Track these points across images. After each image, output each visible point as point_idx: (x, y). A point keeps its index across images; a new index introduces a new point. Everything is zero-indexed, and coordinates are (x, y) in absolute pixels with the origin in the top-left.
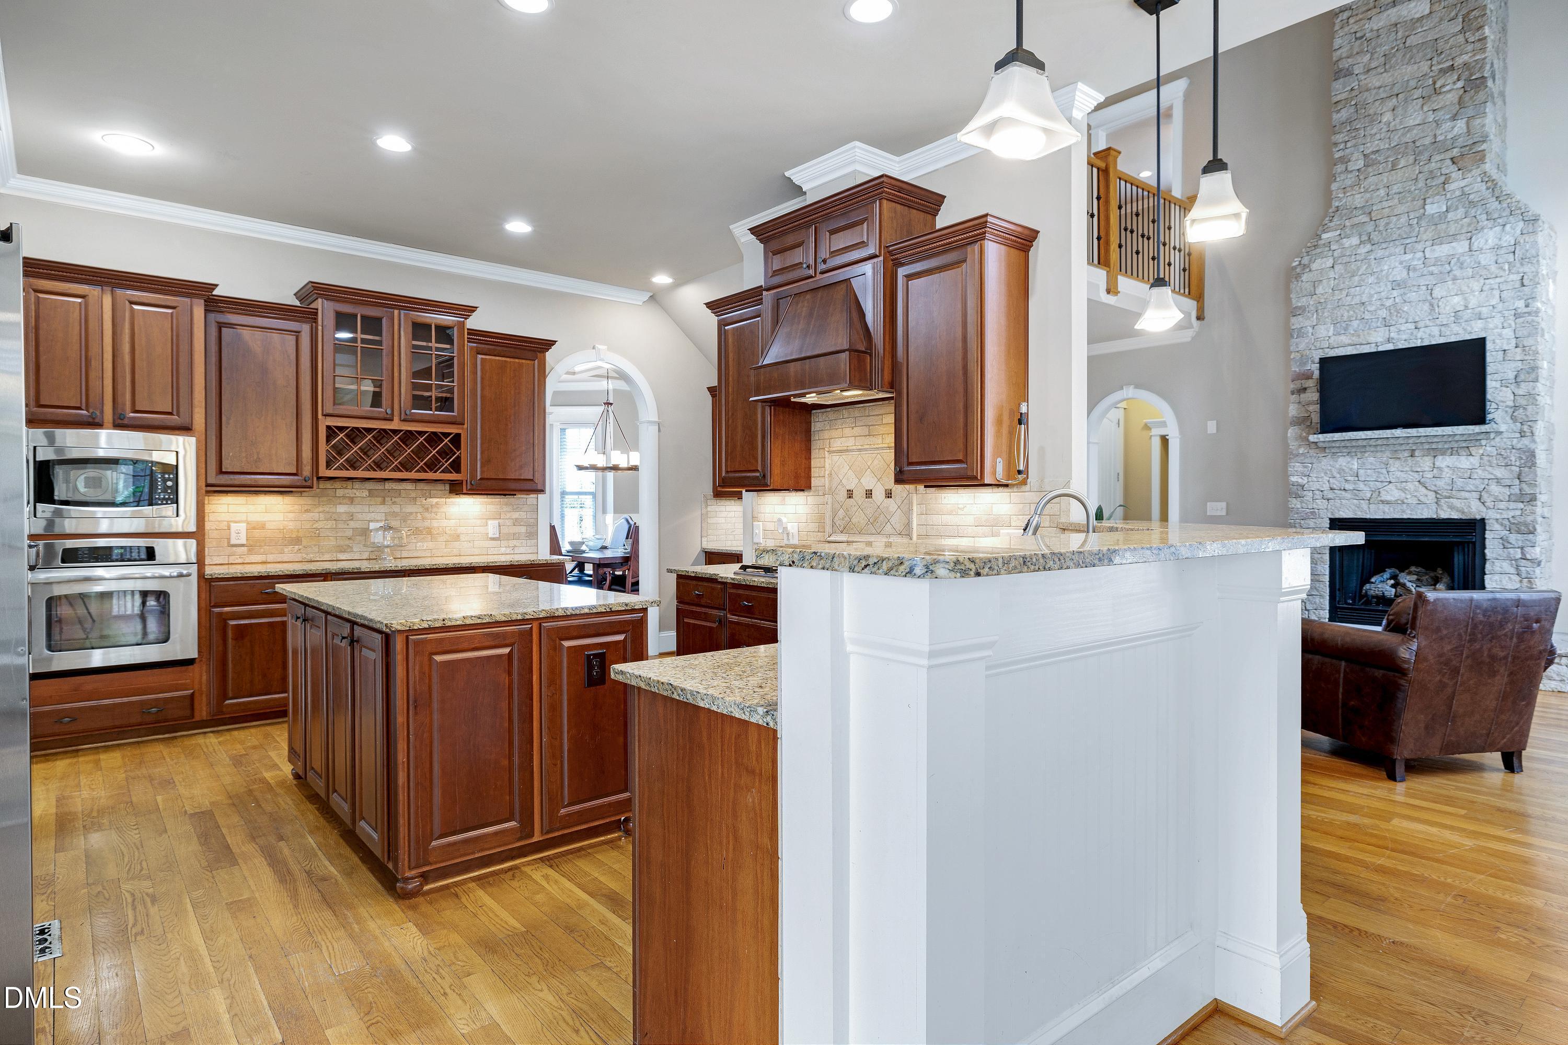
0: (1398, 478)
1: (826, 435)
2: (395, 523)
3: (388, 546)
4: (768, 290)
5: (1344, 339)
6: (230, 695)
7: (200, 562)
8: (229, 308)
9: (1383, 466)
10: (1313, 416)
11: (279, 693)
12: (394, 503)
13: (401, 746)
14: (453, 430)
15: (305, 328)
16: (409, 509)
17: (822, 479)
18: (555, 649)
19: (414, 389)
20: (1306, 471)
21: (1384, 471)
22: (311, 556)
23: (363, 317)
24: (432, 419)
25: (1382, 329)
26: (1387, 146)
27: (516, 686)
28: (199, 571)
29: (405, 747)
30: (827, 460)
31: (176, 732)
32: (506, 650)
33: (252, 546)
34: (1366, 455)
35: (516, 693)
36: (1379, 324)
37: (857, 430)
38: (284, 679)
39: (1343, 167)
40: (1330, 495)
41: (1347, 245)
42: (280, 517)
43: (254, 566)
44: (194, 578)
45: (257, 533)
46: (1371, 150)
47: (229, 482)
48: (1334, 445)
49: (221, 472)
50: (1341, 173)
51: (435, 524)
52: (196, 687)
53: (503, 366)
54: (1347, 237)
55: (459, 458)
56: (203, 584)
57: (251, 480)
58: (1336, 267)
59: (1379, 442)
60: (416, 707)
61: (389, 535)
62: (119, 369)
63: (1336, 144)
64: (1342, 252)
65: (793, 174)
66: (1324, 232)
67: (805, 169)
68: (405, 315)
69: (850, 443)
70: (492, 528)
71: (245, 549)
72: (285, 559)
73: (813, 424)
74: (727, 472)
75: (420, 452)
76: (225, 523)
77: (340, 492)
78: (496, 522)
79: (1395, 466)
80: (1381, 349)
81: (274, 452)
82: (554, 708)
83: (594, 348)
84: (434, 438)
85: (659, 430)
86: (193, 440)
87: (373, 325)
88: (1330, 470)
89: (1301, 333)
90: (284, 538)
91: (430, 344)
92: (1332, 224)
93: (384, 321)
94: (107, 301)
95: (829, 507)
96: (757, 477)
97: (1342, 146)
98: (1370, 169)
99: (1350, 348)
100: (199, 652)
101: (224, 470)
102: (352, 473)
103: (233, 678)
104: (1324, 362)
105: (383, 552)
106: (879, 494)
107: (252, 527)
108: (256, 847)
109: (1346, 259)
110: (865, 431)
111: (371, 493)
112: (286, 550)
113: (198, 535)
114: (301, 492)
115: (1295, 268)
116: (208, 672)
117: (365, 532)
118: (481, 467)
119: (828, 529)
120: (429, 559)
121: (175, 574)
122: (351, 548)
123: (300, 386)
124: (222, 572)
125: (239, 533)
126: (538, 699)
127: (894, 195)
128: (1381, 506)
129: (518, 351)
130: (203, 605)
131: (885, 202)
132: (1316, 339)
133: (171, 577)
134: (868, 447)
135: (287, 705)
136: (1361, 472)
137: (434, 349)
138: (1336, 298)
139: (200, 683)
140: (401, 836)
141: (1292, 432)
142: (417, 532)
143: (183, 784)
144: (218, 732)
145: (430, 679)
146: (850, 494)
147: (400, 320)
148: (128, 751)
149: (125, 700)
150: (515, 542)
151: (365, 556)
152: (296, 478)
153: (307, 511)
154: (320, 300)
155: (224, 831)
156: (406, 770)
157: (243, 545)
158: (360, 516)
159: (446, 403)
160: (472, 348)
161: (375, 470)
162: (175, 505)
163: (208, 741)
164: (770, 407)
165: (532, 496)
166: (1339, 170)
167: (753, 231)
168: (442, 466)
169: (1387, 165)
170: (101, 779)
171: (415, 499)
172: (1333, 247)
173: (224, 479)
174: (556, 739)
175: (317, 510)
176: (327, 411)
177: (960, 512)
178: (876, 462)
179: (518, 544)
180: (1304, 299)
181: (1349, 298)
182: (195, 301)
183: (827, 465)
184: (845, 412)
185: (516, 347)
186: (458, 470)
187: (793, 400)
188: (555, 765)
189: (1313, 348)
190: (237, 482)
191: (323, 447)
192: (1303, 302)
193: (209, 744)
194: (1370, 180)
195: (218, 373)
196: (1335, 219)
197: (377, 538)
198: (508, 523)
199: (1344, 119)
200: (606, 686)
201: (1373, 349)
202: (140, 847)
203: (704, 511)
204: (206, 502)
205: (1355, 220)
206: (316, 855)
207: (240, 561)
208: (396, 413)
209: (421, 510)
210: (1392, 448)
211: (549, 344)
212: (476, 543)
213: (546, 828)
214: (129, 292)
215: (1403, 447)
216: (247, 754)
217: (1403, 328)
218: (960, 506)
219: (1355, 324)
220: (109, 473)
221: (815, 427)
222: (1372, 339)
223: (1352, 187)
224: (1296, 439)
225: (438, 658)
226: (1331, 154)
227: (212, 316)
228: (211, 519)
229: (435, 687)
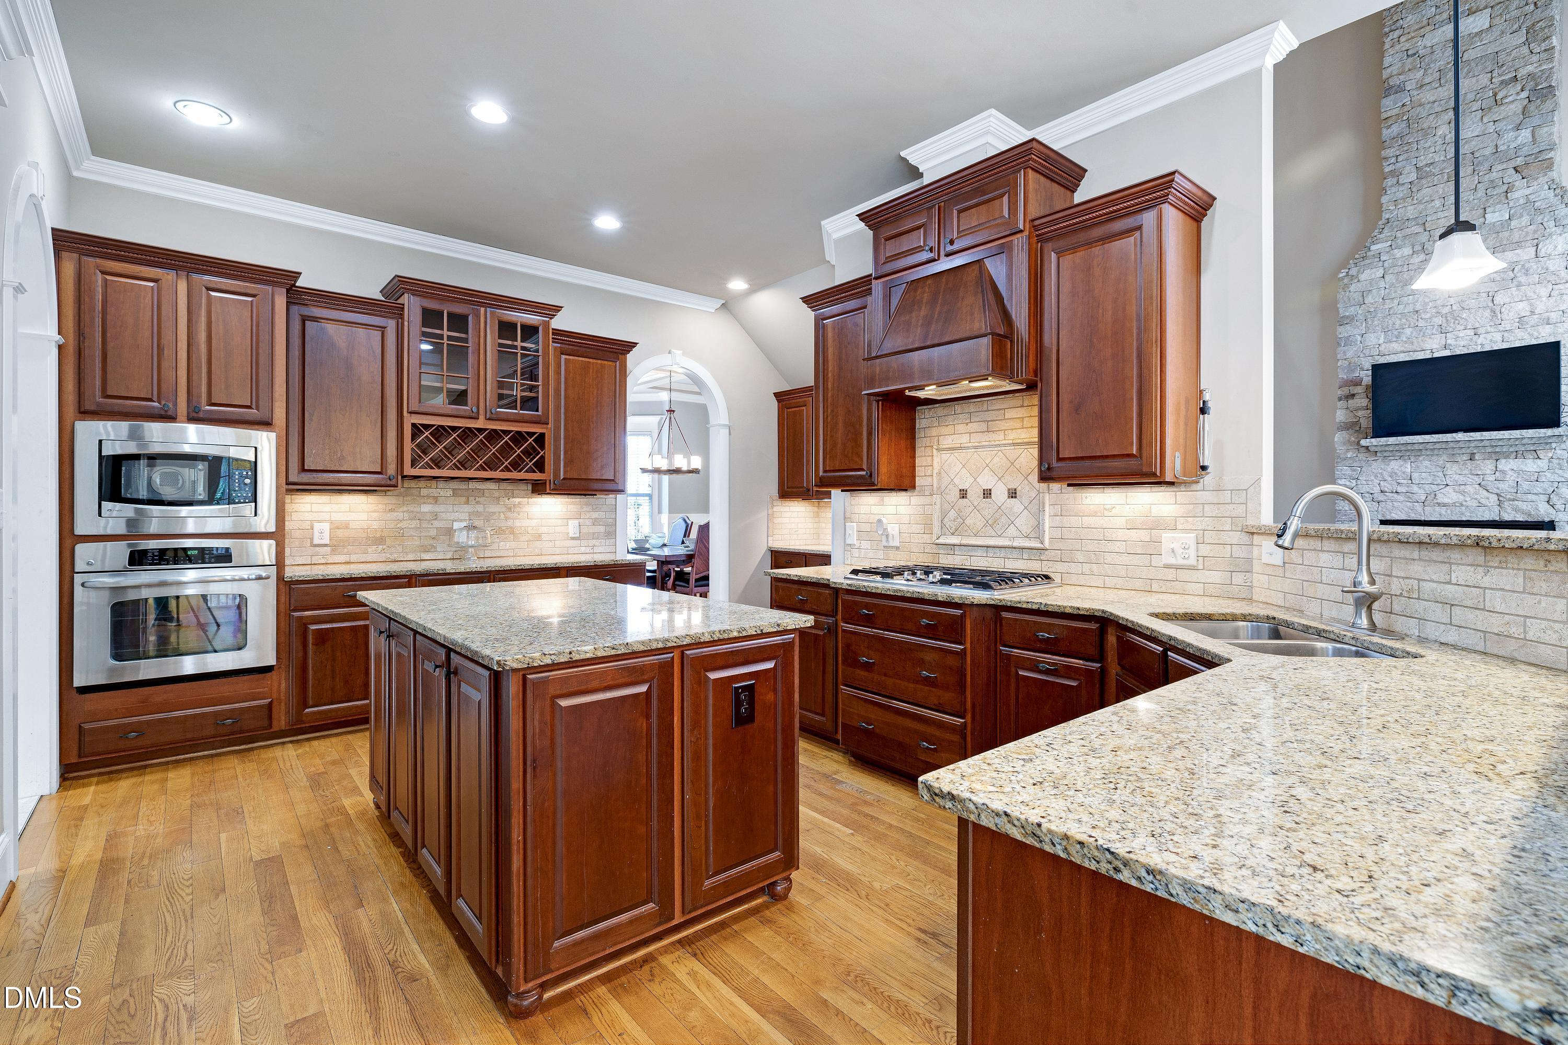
0: (1456, 481)
1: (934, 432)
2: (477, 523)
3: (472, 546)
4: (876, 278)
5: (1396, 346)
6: (311, 703)
7: (280, 564)
8: (313, 301)
9: (1439, 469)
10: (1362, 421)
11: (361, 700)
12: (478, 503)
13: (516, 821)
14: (538, 429)
15: (391, 324)
16: (493, 508)
17: (930, 479)
18: (699, 683)
19: (499, 388)
20: (1355, 475)
21: (1441, 474)
22: (395, 556)
23: (449, 314)
24: (517, 418)
25: (1438, 336)
26: (1442, 158)
27: (655, 731)
28: (278, 573)
29: (521, 821)
30: (935, 458)
31: (254, 742)
32: (643, 688)
33: (335, 545)
34: (1421, 458)
35: (655, 741)
36: (1434, 331)
37: (973, 427)
38: (367, 685)
39: (1394, 180)
40: (1381, 497)
41: (1398, 255)
42: (364, 516)
43: (337, 566)
44: (273, 581)
45: (340, 533)
46: (1424, 163)
47: (312, 481)
48: (1387, 449)
49: (303, 470)
50: (1392, 186)
51: (517, 523)
52: (275, 695)
53: (585, 367)
54: (1399, 247)
55: (543, 457)
56: (281, 587)
57: (334, 478)
58: (1386, 276)
59: (1438, 446)
60: (534, 768)
61: (473, 534)
62: (194, 359)
63: (1386, 158)
64: (1393, 263)
65: (908, 154)
66: (1373, 243)
67: (924, 147)
68: (492, 313)
69: (964, 440)
70: (572, 528)
71: (329, 549)
72: (369, 559)
73: (917, 421)
74: (825, 471)
75: (506, 450)
76: (309, 523)
77: (424, 492)
78: (576, 522)
79: (1452, 469)
80: (1436, 355)
81: (358, 450)
82: (698, 756)
83: (670, 353)
84: (519, 438)
85: (730, 434)
86: (273, 435)
87: (459, 322)
88: (1381, 474)
89: (1348, 341)
90: (368, 538)
91: (515, 343)
92: (1381, 236)
93: (470, 318)
94: (182, 286)
95: (938, 507)
96: (861, 476)
97: (1393, 160)
98: (1424, 181)
99: (1402, 355)
100: (277, 658)
101: (306, 468)
102: (436, 472)
103: (313, 685)
104: (1376, 368)
105: (467, 552)
106: (1000, 494)
107: (336, 527)
108: (330, 917)
109: (1397, 269)
110: (984, 426)
111: (455, 493)
112: (370, 550)
113: (278, 535)
114: (385, 491)
115: (1343, 278)
116: (287, 679)
117: (450, 532)
118: (565, 467)
119: (936, 530)
120: (512, 559)
121: (254, 577)
122: (435, 547)
123: (385, 382)
124: (303, 573)
125: (322, 533)
126: (680, 746)
127: (1040, 164)
128: (1437, 508)
129: (600, 352)
130: (282, 607)
131: (1030, 171)
132: (1365, 347)
133: (249, 579)
134: (987, 443)
135: (368, 712)
136: (1415, 475)
137: (519, 348)
138: (1386, 307)
139: (279, 691)
140: (516, 937)
141: (1339, 437)
142: (500, 531)
143: (253, 815)
144: (298, 741)
145: (552, 731)
146: (963, 494)
147: (486, 318)
148: (200, 767)
149: (198, 711)
150: (594, 542)
151: (449, 556)
152: (380, 476)
153: (391, 510)
154: (406, 295)
155: (294, 889)
156: (522, 852)
157: (326, 545)
158: (443, 515)
159: (530, 402)
160: (555, 348)
161: (459, 469)
162: (253, 504)
163: (285, 753)
164: (878, 401)
165: (611, 496)
166: (1389, 184)
167: (862, 217)
168: (525, 466)
169: (1443, 177)
170: (163, 807)
171: (498, 499)
172: (1383, 258)
173: (306, 478)
174: (700, 795)
175: (401, 510)
176: (412, 409)
177: (1106, 513)
178: (996, 459)
179: (597, 544)
180: (1352, 309)
181: (1401, 307)
182: (276, 289)
183: (935, 464)
184: (958, 407)
185: (598, 349)
186: (542, 470)
187: (907, 393)
188: (699, 827)
189: (1362, 355)
190: (320, 481)
191: (408, 445)
192: (1351, 311)
193: (286, 758)
194: (1424, 191)
195: (301, 368)
196: (1385, 231)
197: (461, 537)
198: (588, 522)
199: (1395, 134)
200: (755, 724)
201: (1428, 355)
202: (189, 916)
203: (770, 512)
204: (287, 501)
205: (1408, 231)
206: (402, 933)
207: (323, 561)
208: (482, 411)
209: (504, 509)
210: (1450, 452)
211: (631, 346)
212: (557, 542)
213: (689, 906)
214: (206, 277)
215: (1464, 451)
216: (326, 773)
217: (1461, 335)
218: (1107, 507)
219: (1408, 331)
220: (186, 471)
221: (921, 423)
222: (1428, 346)
223: (1404, 199)
224: (1344, 444)
225: (564, 703)
226: (1381, 168)
227: (295, 309)
228: (293, 518)
229: (560, 740)
